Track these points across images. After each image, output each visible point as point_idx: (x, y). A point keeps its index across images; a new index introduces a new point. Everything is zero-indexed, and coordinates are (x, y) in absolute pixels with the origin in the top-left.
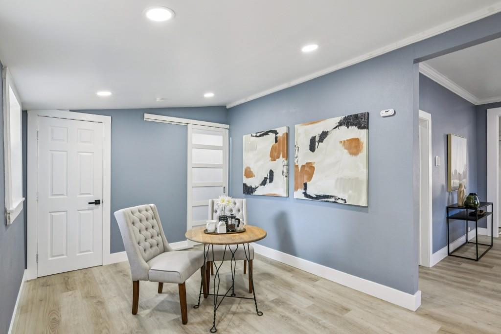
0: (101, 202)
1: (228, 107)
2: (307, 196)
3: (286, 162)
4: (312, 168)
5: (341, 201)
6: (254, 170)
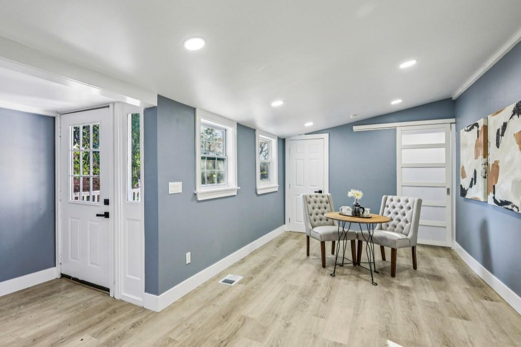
0: (322, 192)
1: (454, 99)
2: (496, 201)
3: (484, 161)
4: (498, 167)
5: (515, 209)
6: (466, 170)
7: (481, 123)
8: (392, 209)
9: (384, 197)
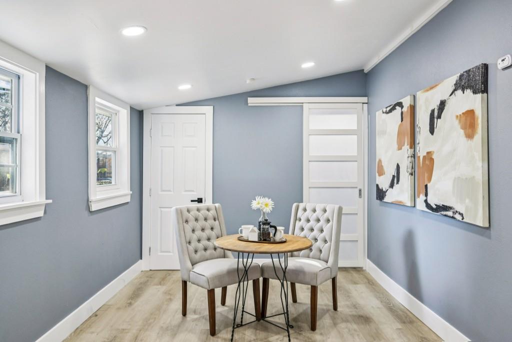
0: (203, 200)
1: (366, 71)
2: (428, 206)
3: (411, 152)
4: (432, 160)
5: (458, 217)
6: (384, 164)
7: (407, 102)
8: (306, 223)
9: (295, 205)
